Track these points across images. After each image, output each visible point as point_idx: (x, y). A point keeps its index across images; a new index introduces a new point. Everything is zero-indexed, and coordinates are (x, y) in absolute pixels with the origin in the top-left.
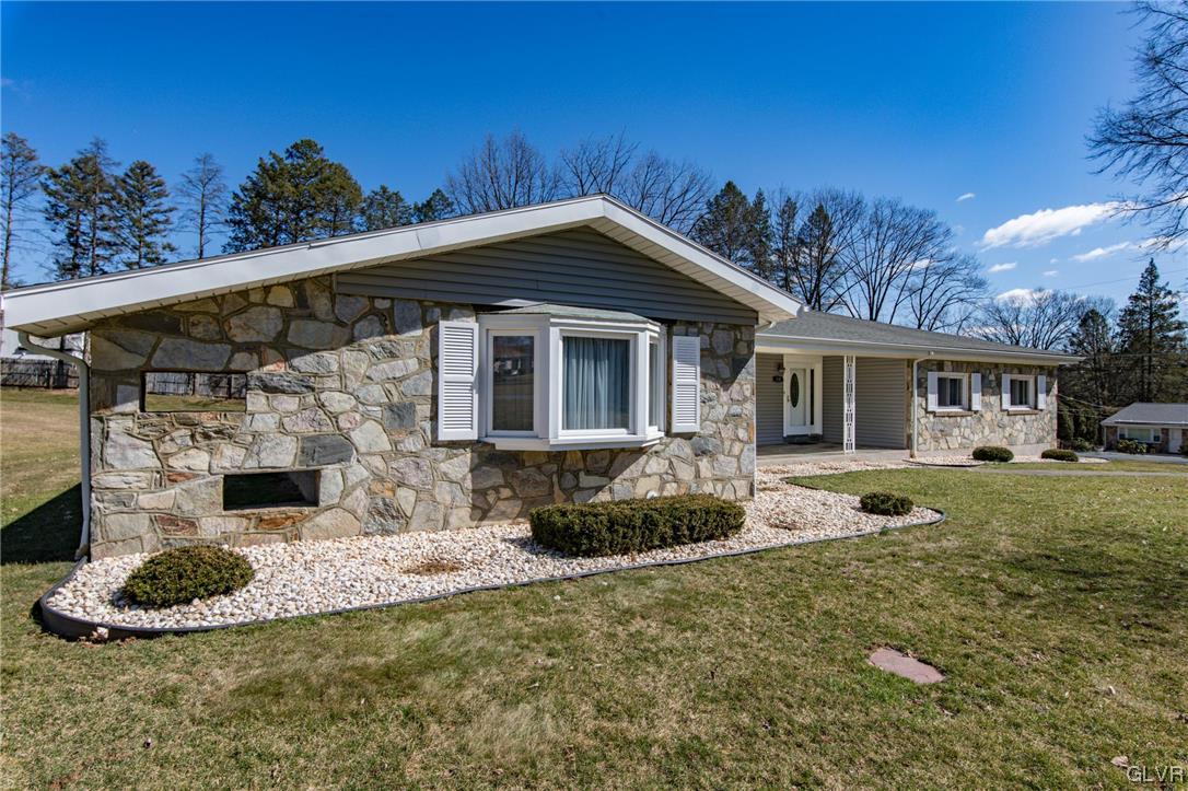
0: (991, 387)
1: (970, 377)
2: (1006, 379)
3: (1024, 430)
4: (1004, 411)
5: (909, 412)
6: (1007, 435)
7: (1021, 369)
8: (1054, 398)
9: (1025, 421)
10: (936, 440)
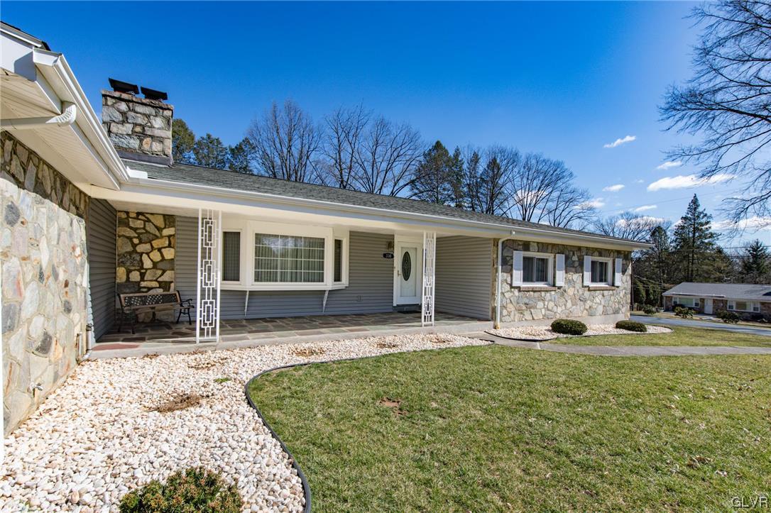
0: (573, 265)
1: (555, 257)
2: (588, 260)
3: (603, 303)
4: (586, 287)
5: (493, 286)
6: (587, 307)
7: (601, 252)
8: (629, 278)
9: (603, 296)
10: (521, 312)
